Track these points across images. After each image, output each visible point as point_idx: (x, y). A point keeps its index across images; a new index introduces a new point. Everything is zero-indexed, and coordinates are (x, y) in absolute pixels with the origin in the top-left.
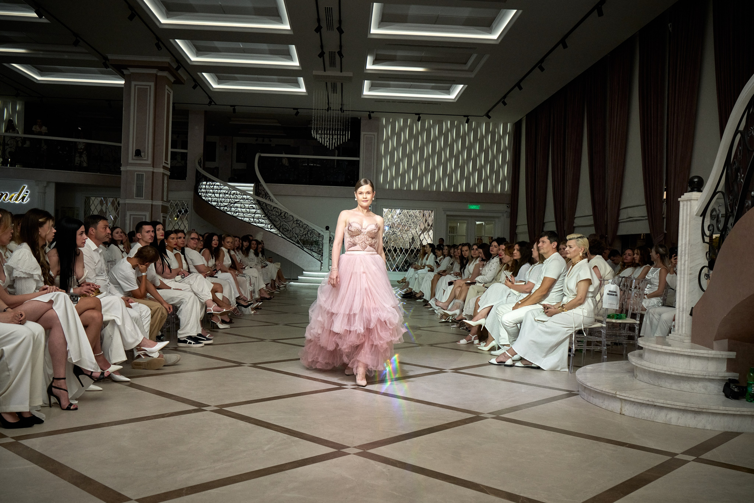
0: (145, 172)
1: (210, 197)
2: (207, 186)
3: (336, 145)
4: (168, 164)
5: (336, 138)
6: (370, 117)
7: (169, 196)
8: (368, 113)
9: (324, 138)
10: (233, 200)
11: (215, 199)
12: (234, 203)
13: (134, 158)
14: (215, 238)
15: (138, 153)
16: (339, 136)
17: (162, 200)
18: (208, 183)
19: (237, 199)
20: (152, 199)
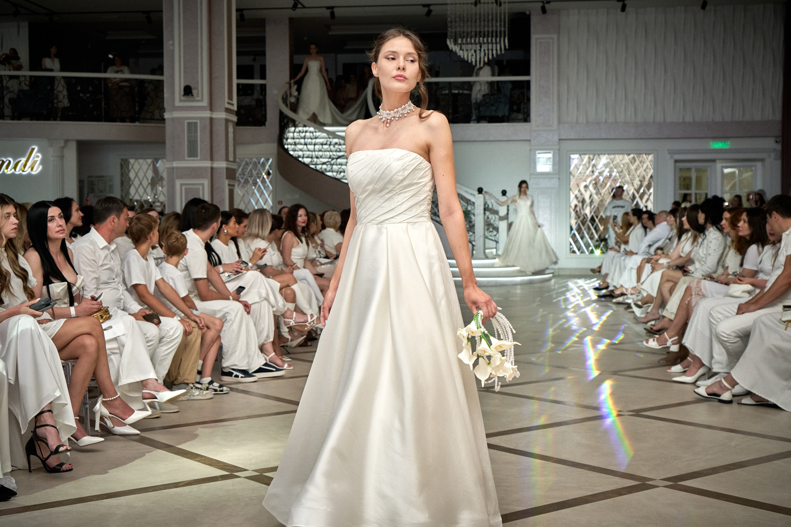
0: (201, 119)
1: (301, 150)
2: (295, 134)
3: (486, 59)
4: (233, 105)
5: (486, 49)
6: (544, 10)
7: (237, 153)
8: (541, 4)
9: (467, 50)
10: (334, 153)
11: (308, 153)
12: (337, 159)
13: (183, 98)
14: (301, 212)
15: (188, 91)
16: (490, 46)
17: (227, 160)
18: (297, 130)
19: (340, 151)
20: (212, 159)
